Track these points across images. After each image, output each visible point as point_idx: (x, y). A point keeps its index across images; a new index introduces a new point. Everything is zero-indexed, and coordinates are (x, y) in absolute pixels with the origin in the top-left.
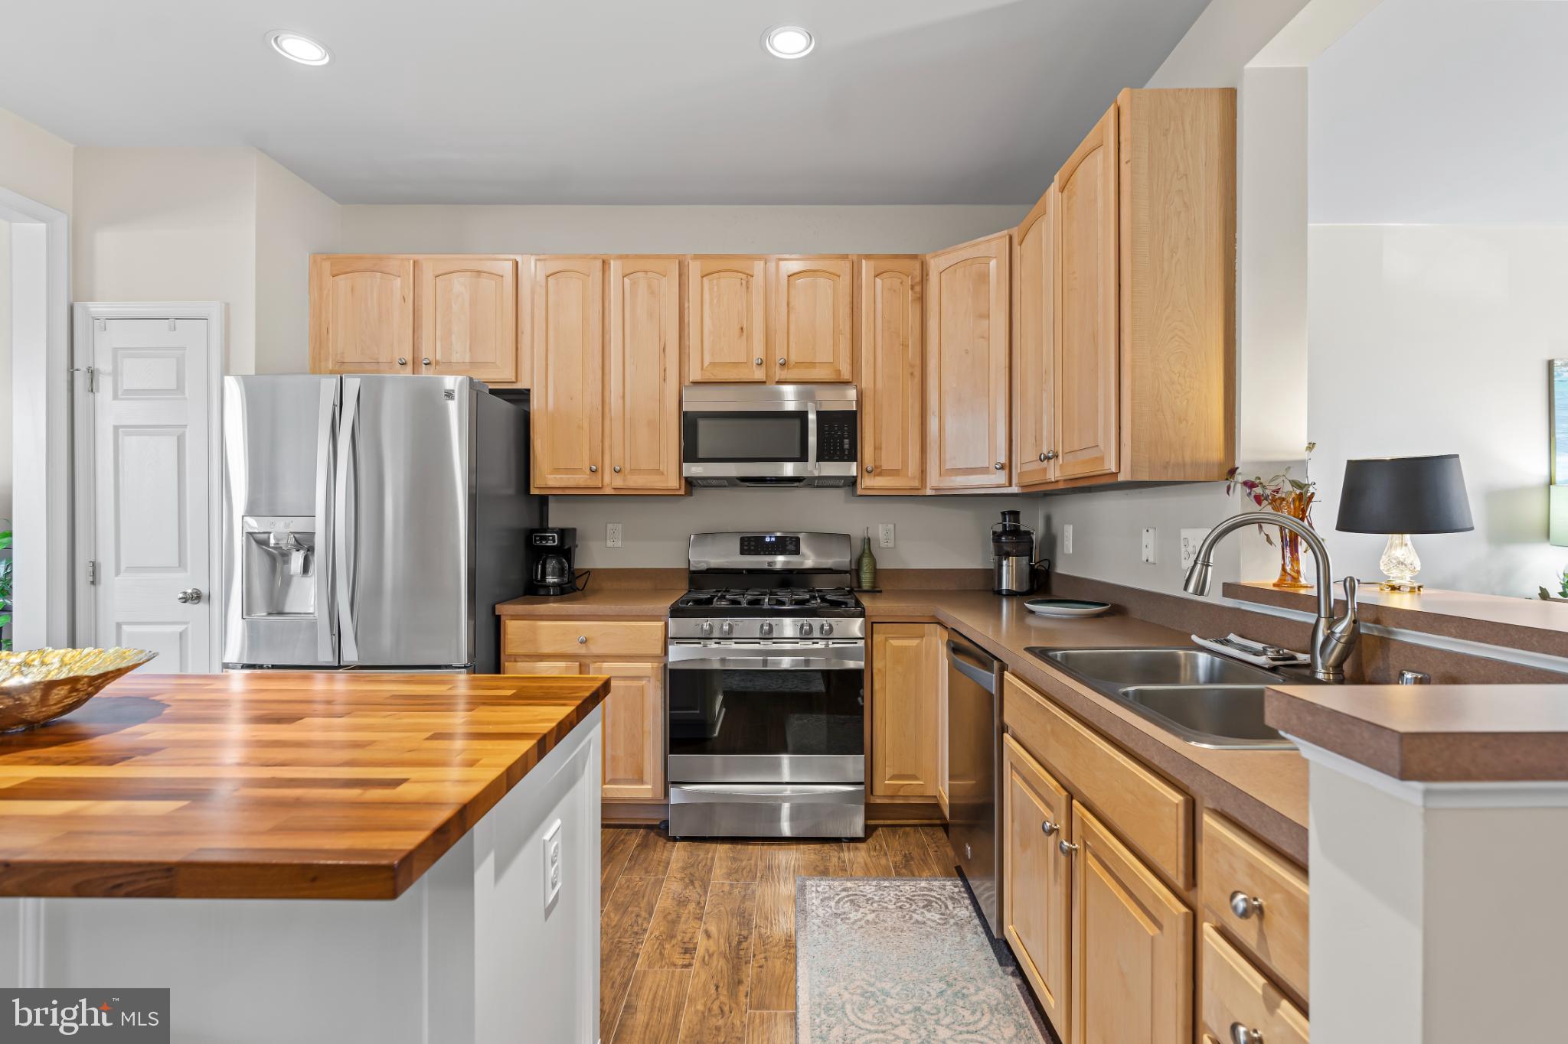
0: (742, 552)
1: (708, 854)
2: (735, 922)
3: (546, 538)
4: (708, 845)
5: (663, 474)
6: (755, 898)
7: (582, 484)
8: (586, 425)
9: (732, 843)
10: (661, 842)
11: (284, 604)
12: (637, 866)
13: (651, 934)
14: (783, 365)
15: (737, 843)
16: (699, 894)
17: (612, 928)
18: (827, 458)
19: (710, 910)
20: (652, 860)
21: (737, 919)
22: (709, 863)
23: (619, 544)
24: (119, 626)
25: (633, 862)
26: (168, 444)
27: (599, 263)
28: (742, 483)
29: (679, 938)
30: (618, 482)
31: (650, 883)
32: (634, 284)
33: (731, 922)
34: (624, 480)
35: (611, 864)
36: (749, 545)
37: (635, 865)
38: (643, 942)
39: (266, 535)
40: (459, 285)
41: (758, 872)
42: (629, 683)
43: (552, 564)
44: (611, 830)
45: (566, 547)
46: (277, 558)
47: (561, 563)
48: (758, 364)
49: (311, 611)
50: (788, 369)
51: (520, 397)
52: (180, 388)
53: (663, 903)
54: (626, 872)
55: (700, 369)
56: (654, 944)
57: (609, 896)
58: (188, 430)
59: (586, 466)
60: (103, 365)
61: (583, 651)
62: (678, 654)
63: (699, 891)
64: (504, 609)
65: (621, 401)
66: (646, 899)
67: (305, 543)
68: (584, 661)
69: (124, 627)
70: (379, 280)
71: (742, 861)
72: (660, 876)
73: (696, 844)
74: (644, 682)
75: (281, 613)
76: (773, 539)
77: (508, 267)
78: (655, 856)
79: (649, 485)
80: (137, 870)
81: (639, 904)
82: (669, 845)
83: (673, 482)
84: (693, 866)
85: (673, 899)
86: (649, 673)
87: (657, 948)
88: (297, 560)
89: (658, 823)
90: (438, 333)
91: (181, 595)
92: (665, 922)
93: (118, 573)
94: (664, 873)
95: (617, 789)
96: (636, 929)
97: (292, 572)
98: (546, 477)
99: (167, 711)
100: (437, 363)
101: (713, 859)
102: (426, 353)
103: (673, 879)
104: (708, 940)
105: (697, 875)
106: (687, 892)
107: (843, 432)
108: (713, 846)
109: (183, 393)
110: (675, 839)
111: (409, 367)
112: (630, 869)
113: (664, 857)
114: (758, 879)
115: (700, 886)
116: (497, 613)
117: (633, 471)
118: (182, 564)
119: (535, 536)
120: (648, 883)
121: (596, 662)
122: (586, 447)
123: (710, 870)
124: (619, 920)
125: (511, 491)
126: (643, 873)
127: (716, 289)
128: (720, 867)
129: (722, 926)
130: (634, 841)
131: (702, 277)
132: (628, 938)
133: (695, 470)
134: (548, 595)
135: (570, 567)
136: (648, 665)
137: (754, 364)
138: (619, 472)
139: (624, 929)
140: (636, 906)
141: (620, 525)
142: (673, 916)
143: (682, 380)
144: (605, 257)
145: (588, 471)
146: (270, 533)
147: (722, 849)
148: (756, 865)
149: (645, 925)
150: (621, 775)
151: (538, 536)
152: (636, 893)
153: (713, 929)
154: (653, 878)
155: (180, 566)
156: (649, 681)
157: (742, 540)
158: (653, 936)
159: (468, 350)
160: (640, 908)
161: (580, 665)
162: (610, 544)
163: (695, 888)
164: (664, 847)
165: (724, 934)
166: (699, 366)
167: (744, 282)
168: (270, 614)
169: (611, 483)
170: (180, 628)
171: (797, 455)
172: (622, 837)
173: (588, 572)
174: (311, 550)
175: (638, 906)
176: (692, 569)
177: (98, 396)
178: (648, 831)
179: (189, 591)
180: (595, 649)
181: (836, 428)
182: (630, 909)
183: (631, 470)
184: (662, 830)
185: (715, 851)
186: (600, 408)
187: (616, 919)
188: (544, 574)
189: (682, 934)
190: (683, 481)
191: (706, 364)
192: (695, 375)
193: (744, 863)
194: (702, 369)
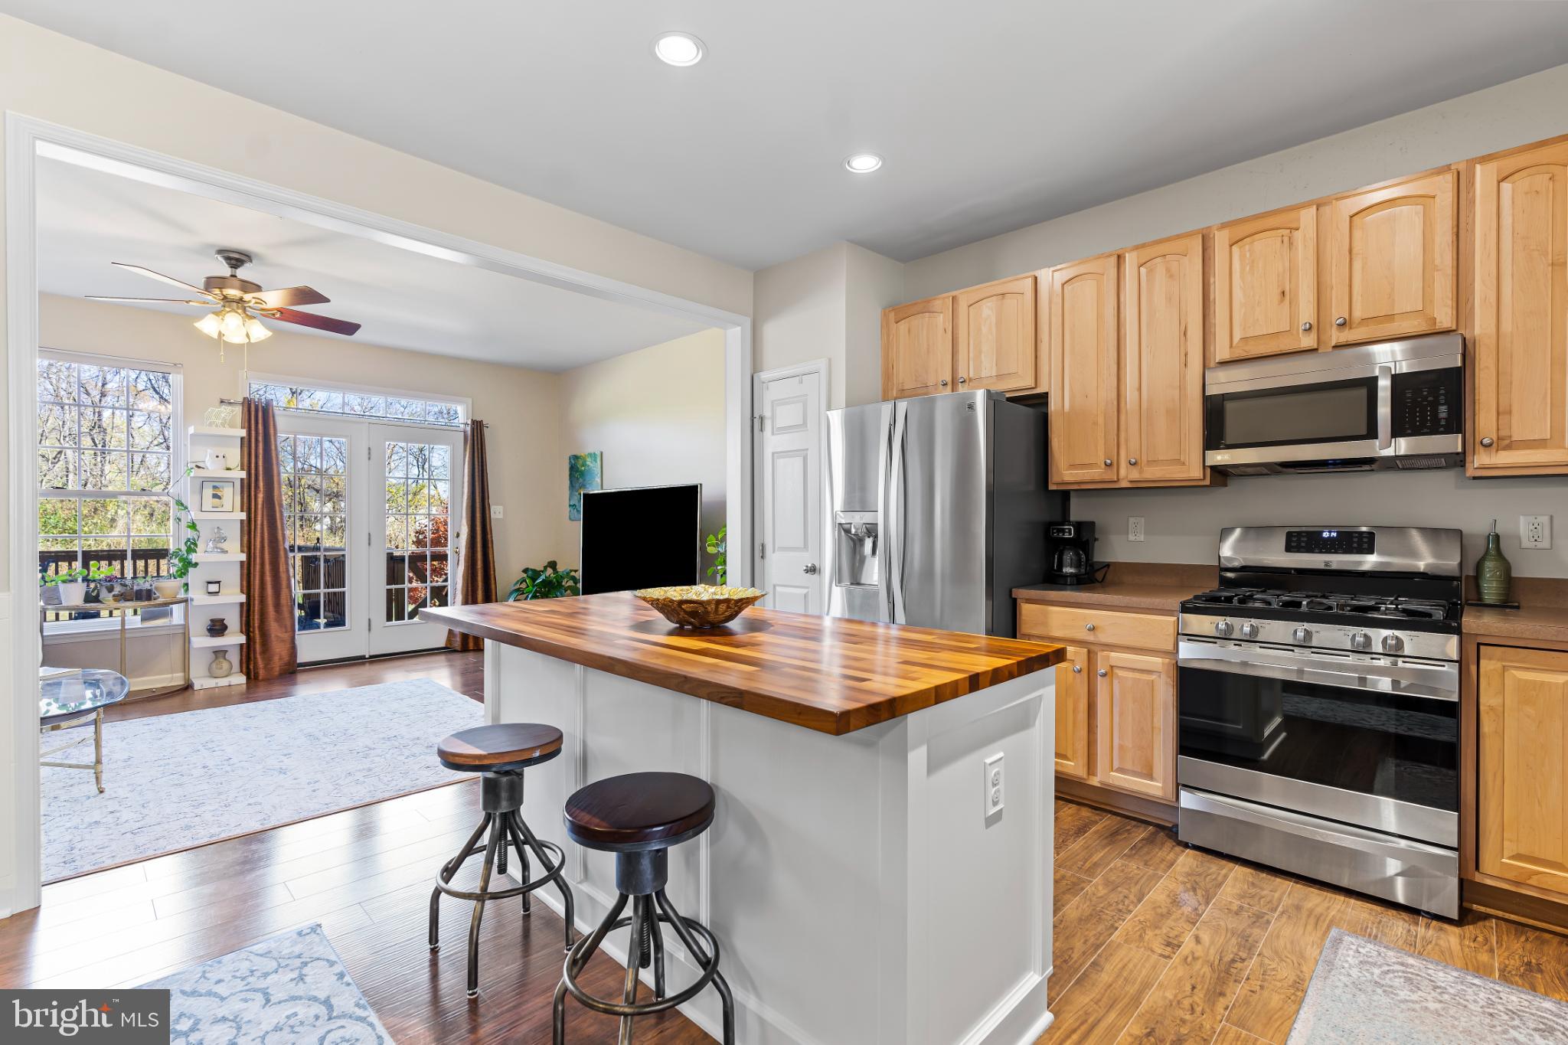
0: (1289, 549)
1: (1222, 870)
2: (1234, 941)
3: (1063, 531)
4: (1224, 862)
5: (1184, 464)
6: (1267, 929)
7: (1097, 478)
8: (1101, 420)
9: (1255, 869)
10: (1169, 844)
11: (860, 579)
12: (1136, 857)
13: (1136, 917)
14: (1342, 325)
15: (1263, 872)
16: (1199, 902)
17: (1097, 898)
18: (1409, 431)
19: (1208, 920)
20: (1155, 856)
21: (1237, 939)
22: (1220, 879)
23: (1142, 538)
24: (774, 586)
25: (1134, 852)
26: (798, 462)
27: (1113, 260)
28: (1284, 470)
29: (1165, 931)
30: (1135, 475)
31: (1148, 874)
32: (1150, 272)
33: (1230, 939)
34: (1140, 473)
35: (1111, 846)
36: (1299, 541)
37: (1135, 854)
38: (1125, 920)
39: (849, 525)
40: (988, 309)
41: (1281, 906)
42: (1137, 675)
43: (1069, 556)
44: (1119, 818)
45: (1084, 539)
46: (857, 542)
47: (1078, 555)
48: (1305, 330)
49: (876, 583)
50: (1351, 328)
51: (1038, 402)
52: (805, 423)
53: (1158, 894)
54: (1125, 858)
55: (1228, 346)
56: (1136, 926)
57: (1101, 872)
58: (809, 452)
59: (1101, 458)
60: (767, 413)
61: (1090, 638)
62: (1189, 652)
63: (1200, 900)
64: (1021, 593)
65: (1136, 393)
66: (1138, 887)
67: (871, 531)
68: (1093, 648)
69: (778, 588)
70: (927, 319)
71: (1262, 889)
72: (1160, 873)
73: (1210, 857)
74: (1153, 677)
75: (859, 584)
76: (1335, 535)
77: (1029, 282)
78: (1160, 853)
79: (1168, 476)
80: (729, 691)
81: (1130, 888)
82: (1178, 849)
83: (1195, 472)
84: (1200, 875)
85: (1169, 896)
86: (1160, 668)
87: (1138, 930)
88: (868, 544)
89: (1170, 826)
90: (971, 355)
91: (805, 568)
92: (1153, 912)
93: (774, 552)
94: (1165, 871)
95: (1125, 779)
96: (1120, 907)
97: (865, 554)
98: (1065, 471)
99: (772, 628)
100: (970, 380)
101: (1226, 876)
102: (962, 373)
103: (1174, 880)
104: (1197, 944)
105: (1202, 884)
106: (1185, 896)
107: (1436, 398)
108: (1231, 865)
109: (806, 427)
110: (1186, 845)
111: (949, 387)
112: (1129, 856)
113: (1168, 858)
114: (1278, 913)
115: (1203, 896)
116: (1013, 596)
117: (1150, 463)
118: (806, 547)
119: (1053, 529)
120: (1144, 875)
121: (1103, 651)
122: (1101, 443)
123: (1220, 885)
124: (1106, 894)
125: (1031, 487)
126: (1143, 863)
127: (1248, 255)
128: (1233, 886)
129: (1217, 939)
130: (1140, 834)
131: (1231, 246)
132: (1111, 911)
133: (1220, 457)
134: (1066, 584)
135: (1087, 559)
136: (1159, 660)
137: (1301, 331)
138: (1135, 464)
139: (1109, 902)
140: (1127, 889)
141: (1143, 519)
142: (1164, 911)
143: (1207, 362)
144: (1120, 252)
145: (1103, 466)
146: (851, 524)
147: (1239, 870)
148: (1280, 900)
149: (1131, 907)
150: (1129, 766)
151: (1055, 529)
152: (1131, 878)
153: (1206, 938)
154: (1151, 872)
155: (805, 547)
156: (1160, 676)
157: (1289, 535)
158: (1137, 919)
159: (994, 365)
160: (1131, 892)
161: (1089, 652)
162: (1131, 537)
163: (1196, 895)
164: (1172, 849)
165: (1217, 947)
166: (1228, 343)
167: (1286, 239)
168: (852, 584)
169: (1127, 476)
170: (805, 591)
171: (1364, 432)
172: (1128, 828)
173: (1108, 565)
174: (876, 537)
175: (1129, 889)
176: (1222, 566)
177: (765, 433)
178: (1158, 829)
179: (810, 565)
180: (1103, 637)
181: (1425, 393)
182: (1119, 889)
183: (1148, 461)
184: (1171, 833)
185: (1231, 870)
186: (1115, 403)
187: (1105, 891)
188: (1061, 565)
189: (1168, 929)
190: (1208, 471)
191: (1236, 339)
192: (1222, 352)
193: (1265, 893)
194: (1231, 346)
